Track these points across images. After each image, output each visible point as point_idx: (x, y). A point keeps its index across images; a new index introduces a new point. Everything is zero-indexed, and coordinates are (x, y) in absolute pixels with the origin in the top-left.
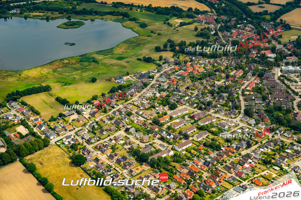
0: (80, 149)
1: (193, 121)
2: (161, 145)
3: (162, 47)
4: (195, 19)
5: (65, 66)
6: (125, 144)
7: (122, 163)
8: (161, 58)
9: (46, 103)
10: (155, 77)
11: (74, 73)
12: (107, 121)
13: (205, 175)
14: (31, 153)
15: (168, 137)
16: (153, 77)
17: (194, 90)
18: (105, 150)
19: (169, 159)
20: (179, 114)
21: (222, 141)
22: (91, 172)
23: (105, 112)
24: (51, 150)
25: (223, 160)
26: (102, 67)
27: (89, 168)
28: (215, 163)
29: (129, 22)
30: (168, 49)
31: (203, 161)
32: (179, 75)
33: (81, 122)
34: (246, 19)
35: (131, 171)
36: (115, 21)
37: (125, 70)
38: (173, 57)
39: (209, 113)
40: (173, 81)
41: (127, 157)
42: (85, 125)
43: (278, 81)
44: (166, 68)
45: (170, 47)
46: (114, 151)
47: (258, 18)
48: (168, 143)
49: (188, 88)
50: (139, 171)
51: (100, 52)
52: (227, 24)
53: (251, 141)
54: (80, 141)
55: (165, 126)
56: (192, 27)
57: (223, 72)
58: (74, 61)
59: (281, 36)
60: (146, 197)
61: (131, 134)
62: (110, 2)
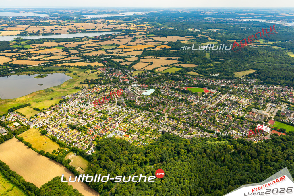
0: (45, 128)
1: (96, 110)
2: (82, 121)
3: (83, 82)
4: (98, 70)
5: (38, 94)
6: (66, 123)
7: (64, 130)
8: (82, 87)
9: (29, 111)
10: (80, 95)
11: (43, 97)
12: (58, 115)
13: (100, 130)
14: (20, 133)
15: (85, 117)
16: (79, 95)
17: (96, 98)
18: (57, 127)
19: (85, 126)
20: (90, 108)
21: (107, 116)
22: (50, 137)
23: (57, 111)
24: (31, 130)
25: (108, 123)
26: (56, 93)
27: (49, 135)
28: (105, 125)
29: (68, 73)
30: (86, 82)
31: (100, 125)
32: (90, 93)
33: (45, 117)
34: (118, 68)
35: (68, 133)
36: (62, 73)
37: (67, 93)
38: (88, 86)
39: (103, 106)
40: (88, 95)
41: (67, 128)
42: (47, 118)
43: (131, 91)
44: (85, 90)
45: (87, 82)
46: (61, 127)
47: (123, 67)
48: (85, 120)
49: (94, 97)
50: (72, 133)
51: (55, 87)
52: (110, 70)
53: (119, 115)
54: (45, 124)
55: (84, 114)
56: (96, 73)
57: (109, 89)
58: (42, 92)
59: (132, 74)
60: (75, 142)
61: (69, 118)
62: (59, 65)
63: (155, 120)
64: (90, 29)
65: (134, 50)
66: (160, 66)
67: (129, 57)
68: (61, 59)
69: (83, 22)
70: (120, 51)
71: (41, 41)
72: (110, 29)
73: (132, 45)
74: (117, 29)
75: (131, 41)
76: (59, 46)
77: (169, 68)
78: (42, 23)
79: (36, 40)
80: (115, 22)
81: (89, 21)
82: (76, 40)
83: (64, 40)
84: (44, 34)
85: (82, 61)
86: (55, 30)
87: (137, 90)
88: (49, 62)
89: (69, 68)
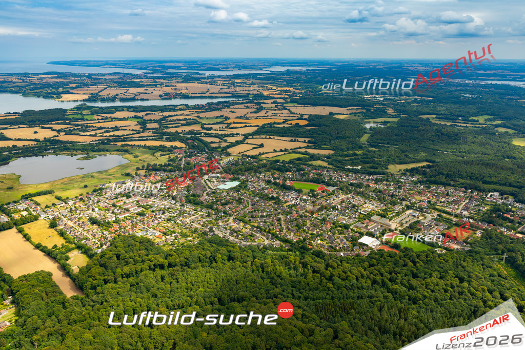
0: (58, 220)
1: (137, 203)
2: (110, 216)
3: (141, 168)
4: (172, 152)
5: (71, 181)
6: (88, 216)
7: (81, 225)
8: (136, 174)
9: (48, 200)
11: (75, 184)
12: (82, 206)
13: (129, 227)
14: (24, 224)
15: (117, 212)
18: (73, 220)
19: (111, 221)
20: (131, 201)
23: (84, 202)
24: (38, 222)
25: (143, 220)
26: (95, 180)
27: (59, 229)
29: (127, 155)
30: (145, 168)
31: (131, 221)
32: (143, 182)
33: (65, 207)
34: (205, 151)
35: (84, 228)
36: (118, 155)
37: (110, 181)
38: (145, 173)
39: (150, 199)
41: (86, 222)
42: (67, 208)
43: (203, 182)
44: (137, 178)
46: (79, 220)
47: (213, 150)
48: (115, 214)
50: (89, 228)
52: (191, 154)
53: (166, 211)
55: (118, 207)
56: (167, 156)
58: (78, 177)
59: (221, 160)
60: (87, 239)
61: (95, 212)
62: (119, 144)
63: (213, 221)
64: (196, 93)
65: (246, 126)
66: (273, 151)
67: (231, 136)
68: (127, 135)
69: (192, 83)
70: (222, 127)
71: (114, 109)
72: (229, 93)
73: (249, 119)
74: (241, 94)
75: (251, 113)
76: (136, 117)
77: (285, 154)
78: (129, 83)
79: (106, 108)
80: (245, 83)
81: (203, 80)
82: (166, 109)
83: (147, 109)
84: (123, 100)
85: (155, 140)
86: (143, 93)
87: (214, 182)
88: (106, 139)
89: (132, 148)
